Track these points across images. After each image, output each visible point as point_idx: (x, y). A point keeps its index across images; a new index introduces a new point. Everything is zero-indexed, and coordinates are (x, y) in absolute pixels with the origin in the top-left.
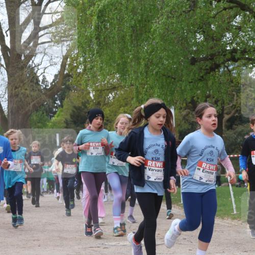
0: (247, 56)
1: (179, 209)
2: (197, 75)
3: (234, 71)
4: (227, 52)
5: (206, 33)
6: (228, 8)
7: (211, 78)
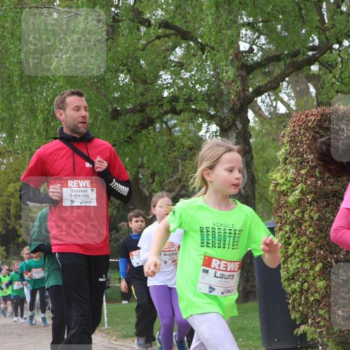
0: (193, 107)
1: (103, 337)
2: (121, 135)
3: (177, 129)
4: (164, 100)
5: (132, 73)
6: (162, 36)
7: (142, 138)
